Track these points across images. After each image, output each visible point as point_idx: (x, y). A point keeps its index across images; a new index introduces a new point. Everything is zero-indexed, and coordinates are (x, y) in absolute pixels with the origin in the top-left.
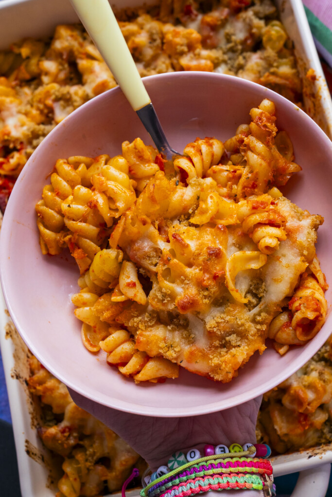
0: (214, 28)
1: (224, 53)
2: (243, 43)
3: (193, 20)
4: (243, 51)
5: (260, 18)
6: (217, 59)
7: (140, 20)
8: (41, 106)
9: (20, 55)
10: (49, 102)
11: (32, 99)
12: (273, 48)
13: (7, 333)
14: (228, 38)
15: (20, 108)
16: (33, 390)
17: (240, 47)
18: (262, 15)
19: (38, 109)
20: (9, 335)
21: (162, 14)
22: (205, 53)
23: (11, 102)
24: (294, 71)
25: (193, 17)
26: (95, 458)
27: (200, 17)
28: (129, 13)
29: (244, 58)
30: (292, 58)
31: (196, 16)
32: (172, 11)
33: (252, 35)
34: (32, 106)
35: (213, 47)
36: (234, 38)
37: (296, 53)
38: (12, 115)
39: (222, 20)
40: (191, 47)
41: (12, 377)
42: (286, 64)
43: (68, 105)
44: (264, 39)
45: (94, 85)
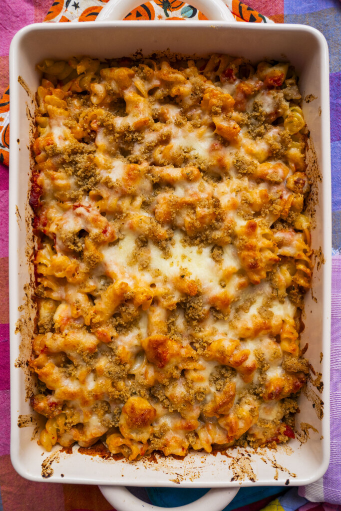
0: (247, 97)
1: (249, 118)
2: (268, 116)
3: (231, 83)
4: (265, 122)
5: (287, 101)
6: (243, 121)
7: (188, 70)
8: (86, 126)
9: (75, 70)
10: (94, 126)
11: (80, 114)
12: (291, 130)
13: (17, 329)
14: (256, 108)
15: (67, 121)
16: (32, 370)
17: (263, 119)
18: (289, 98)
19: (83, 127)
20: (18, 330)
21: (207, 69)
22: (235, 114)
23: (61, 113)
24: (303, 156)
25: (232, 80)
26: (72, 425)
27: (237, 82)
28: (179, 58)
29: (265, 128)
30: (304, 144)
31: (235, 80)
32: (216, 69)
33: (276, 113)
34: (78, 122)
35: (242, 111)
36: (261, 109)
37: (308, 141)
38: (59, 125)
39: (255, 91)
40: (224, 109)
41: (16, 366)
42: (298, 148)
43: (110, 134)
44: (286, 120)
45: (136, 120)
